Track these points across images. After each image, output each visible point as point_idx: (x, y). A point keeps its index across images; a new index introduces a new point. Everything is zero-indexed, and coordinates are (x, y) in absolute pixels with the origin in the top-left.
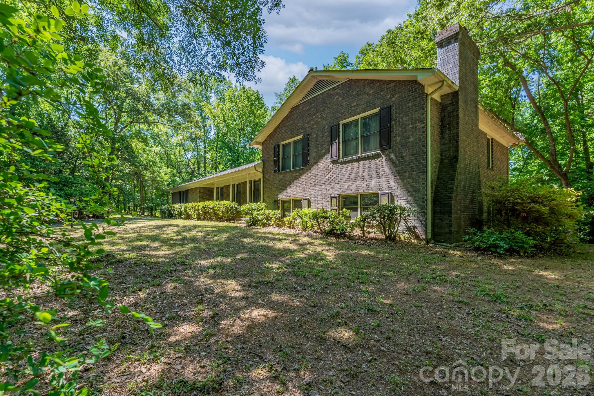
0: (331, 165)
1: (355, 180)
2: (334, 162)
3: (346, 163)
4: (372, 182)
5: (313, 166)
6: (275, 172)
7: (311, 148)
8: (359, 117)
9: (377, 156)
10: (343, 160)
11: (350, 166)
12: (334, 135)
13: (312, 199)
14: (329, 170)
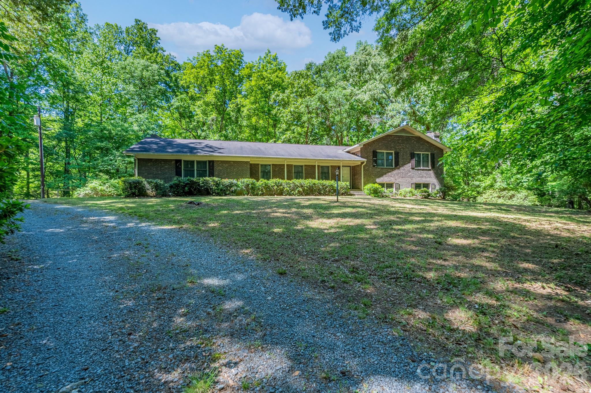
0: (411, 170)
1: (422, 177)
2: (413, 169)
3: (418, 170)
4: (428, 179)
5: (400, 167)
6: (374, 166)
7: (400, 160)
8: (422, 153)
9: (430, 170)
10: (417, 168)
11: (419, 172)
12: (412, 156)
13: (401, 184)
14: (410, 172)
